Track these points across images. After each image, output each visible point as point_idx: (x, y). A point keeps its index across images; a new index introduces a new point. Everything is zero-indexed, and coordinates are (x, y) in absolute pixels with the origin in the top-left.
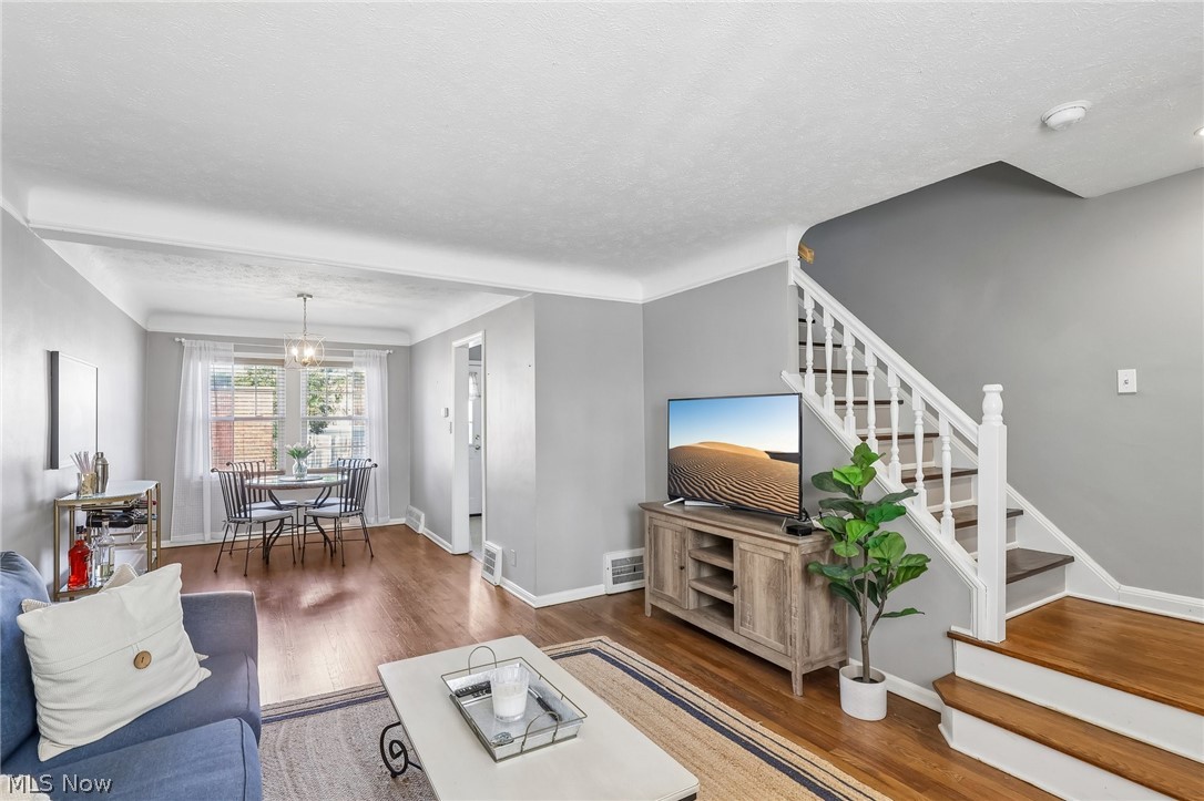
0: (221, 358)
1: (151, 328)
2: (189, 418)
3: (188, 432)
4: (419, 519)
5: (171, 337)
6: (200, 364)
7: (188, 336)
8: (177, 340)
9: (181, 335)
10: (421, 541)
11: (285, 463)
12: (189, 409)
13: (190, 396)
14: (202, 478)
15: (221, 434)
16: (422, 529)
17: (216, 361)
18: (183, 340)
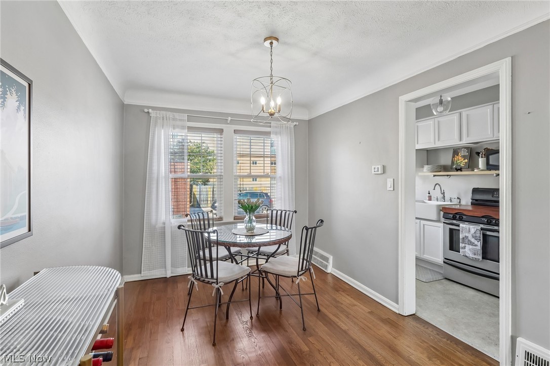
0: (178, 127)
1: (127, 101)
2: (155, 175)
3: (154, 186)
4: (327, 259)
5: (141, 108)
6: (163, 131)
7: (154, 108)
8: (146, 110)
9: (149, 107)
10: (330, 279)
11: (222, 211)
12: (155, 168)
13: (155, 157)
14: (164, 223)
15: (177, 188)
16: (330, 269)
17: (174, 129)
18: (150, 111)
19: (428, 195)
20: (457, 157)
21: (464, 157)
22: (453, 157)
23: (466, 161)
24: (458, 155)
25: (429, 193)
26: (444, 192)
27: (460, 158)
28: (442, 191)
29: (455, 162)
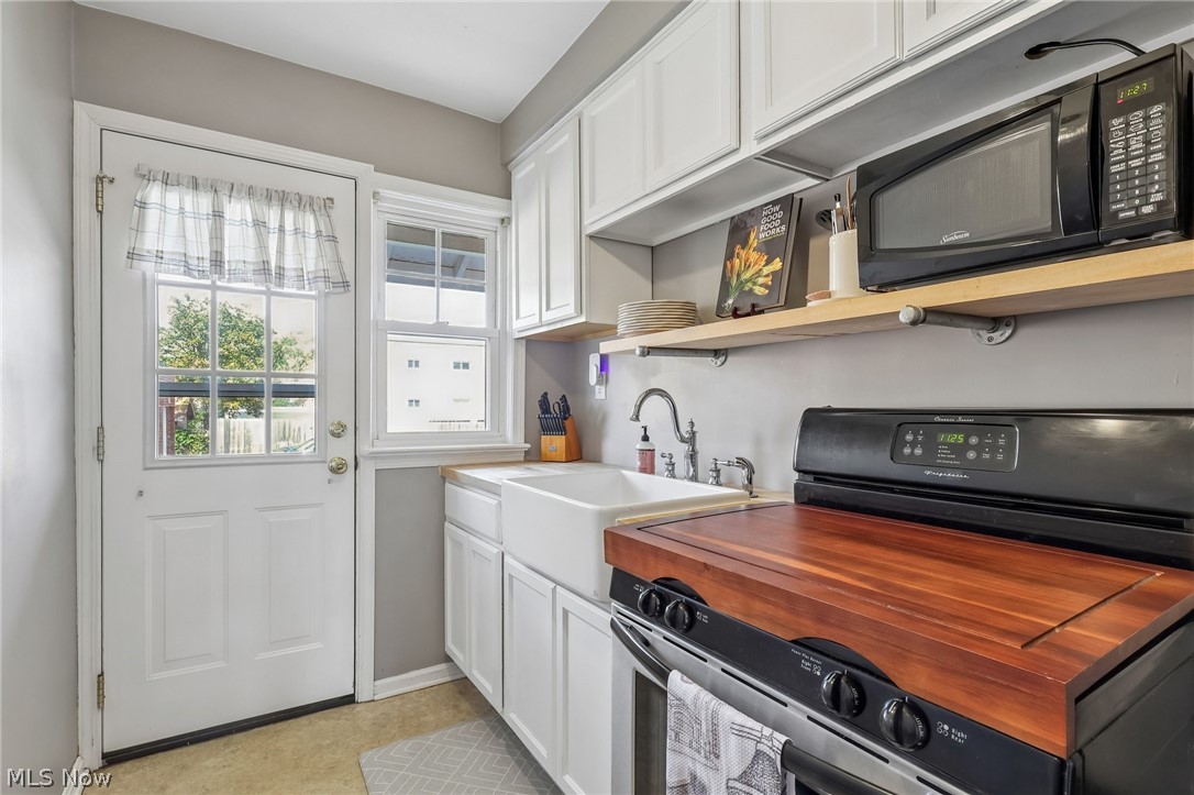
19: (640, 445)
20: (743, 253)
21: (770, 249)
22: (730, 256)
23: (777, 264)
24: (745, 244)
25: (646, 438)
26: (693, 433)
27: (754, 256)
28: (685, 428)
29: (734, 282)
